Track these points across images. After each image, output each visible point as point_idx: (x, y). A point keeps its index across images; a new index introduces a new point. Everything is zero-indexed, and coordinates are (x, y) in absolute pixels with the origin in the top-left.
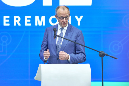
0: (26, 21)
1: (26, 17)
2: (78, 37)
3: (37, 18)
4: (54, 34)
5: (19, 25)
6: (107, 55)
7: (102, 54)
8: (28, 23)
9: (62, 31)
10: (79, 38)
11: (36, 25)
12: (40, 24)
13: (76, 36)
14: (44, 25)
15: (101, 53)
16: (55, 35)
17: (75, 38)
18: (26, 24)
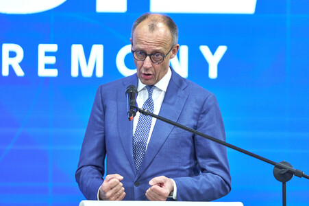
0: (43, 60)
1: (43, 48)
2: (205, 113)
3: (77, 50)
4: (130, 103)
5: (20, 72)
6: (300, 175)
7: (283, 171)
8: (48, 66)
9: (150, 94)
10: (207, 116)
11: (74, 73)
12: (87, 73)
13: (197, 111)
14: (100, 74)
15: (281, 168)
16: (131, 107)
17: (194, 118)
18: (43, 72)
